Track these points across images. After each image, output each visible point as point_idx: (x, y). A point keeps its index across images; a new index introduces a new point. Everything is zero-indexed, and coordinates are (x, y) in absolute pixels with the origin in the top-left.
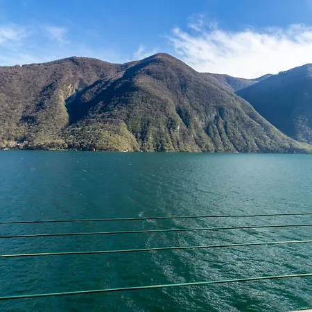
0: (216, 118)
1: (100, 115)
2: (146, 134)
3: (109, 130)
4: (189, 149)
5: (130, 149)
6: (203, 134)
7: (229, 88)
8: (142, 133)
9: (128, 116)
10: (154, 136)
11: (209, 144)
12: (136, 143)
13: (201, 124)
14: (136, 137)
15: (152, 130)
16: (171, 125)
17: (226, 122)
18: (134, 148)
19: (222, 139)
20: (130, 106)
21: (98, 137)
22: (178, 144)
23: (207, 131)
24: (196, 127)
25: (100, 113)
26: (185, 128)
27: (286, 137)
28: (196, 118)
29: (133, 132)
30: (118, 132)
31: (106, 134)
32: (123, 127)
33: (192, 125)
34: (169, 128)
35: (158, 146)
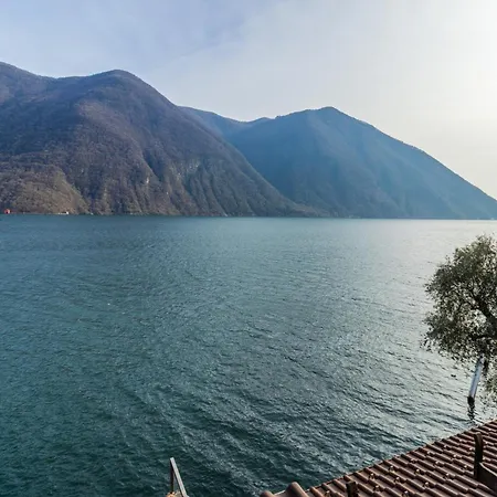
0: (199, 169)
1: (18, 157)
2: (98, 188)
3: (36, 180)
4: (162, 211)
5: (72, 211)
6: (182, 191)
8: (91, 187)
9: (68, 161)
10: (110, 192)
11: (190, 204)
12: (81, 202)
13: (179, 177)
14: (82, 193)
15: (108, 183)
16: (136, 176)
17: (212, 176)
18: (79, 209)
19: (208, 199)
20: (69, 146)
21: (16, 191)
22: (147, 205)
23: (188, 188)
24: (173, 181)
25: (17, 153)
26: (157, 182)
27: (282, 197)
28: (173, 169)
29: (77, 185)
30: (50, 185)
31: (29, 187)
32: (60, 178)
33: (167, 179)
34: (133, 182)
35: (117, 207)
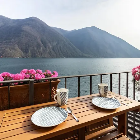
0: (57, 44)
1: (5, 41)
3: (10, 48)
4: (46, 56)
5: (20, 56)
6: (52, 50)
7: (61, 33)
8: (26, 50)
9: (19, 42)
10: (31, 51)
11: (54, 54)
13: (51, 47)
14: (23, 52)
15: (30, 48)
16: (38, 46)
17: (60, 46)
18: (22, 56)
19: (59, 53)
20: (20, 38)
21: (4, 51)
22: (42, 54)
23: (53, 50)
24: (49, 48)
25: (5, 40)
26: (44, 48)
27: (81, 52)
28: (49, 44)
29: (21, 49)
30: (14, 49)
31: (8, 50)
32: (17, 47)
33: (47, 47)
34: (38, 48)
35: (33, 55)
